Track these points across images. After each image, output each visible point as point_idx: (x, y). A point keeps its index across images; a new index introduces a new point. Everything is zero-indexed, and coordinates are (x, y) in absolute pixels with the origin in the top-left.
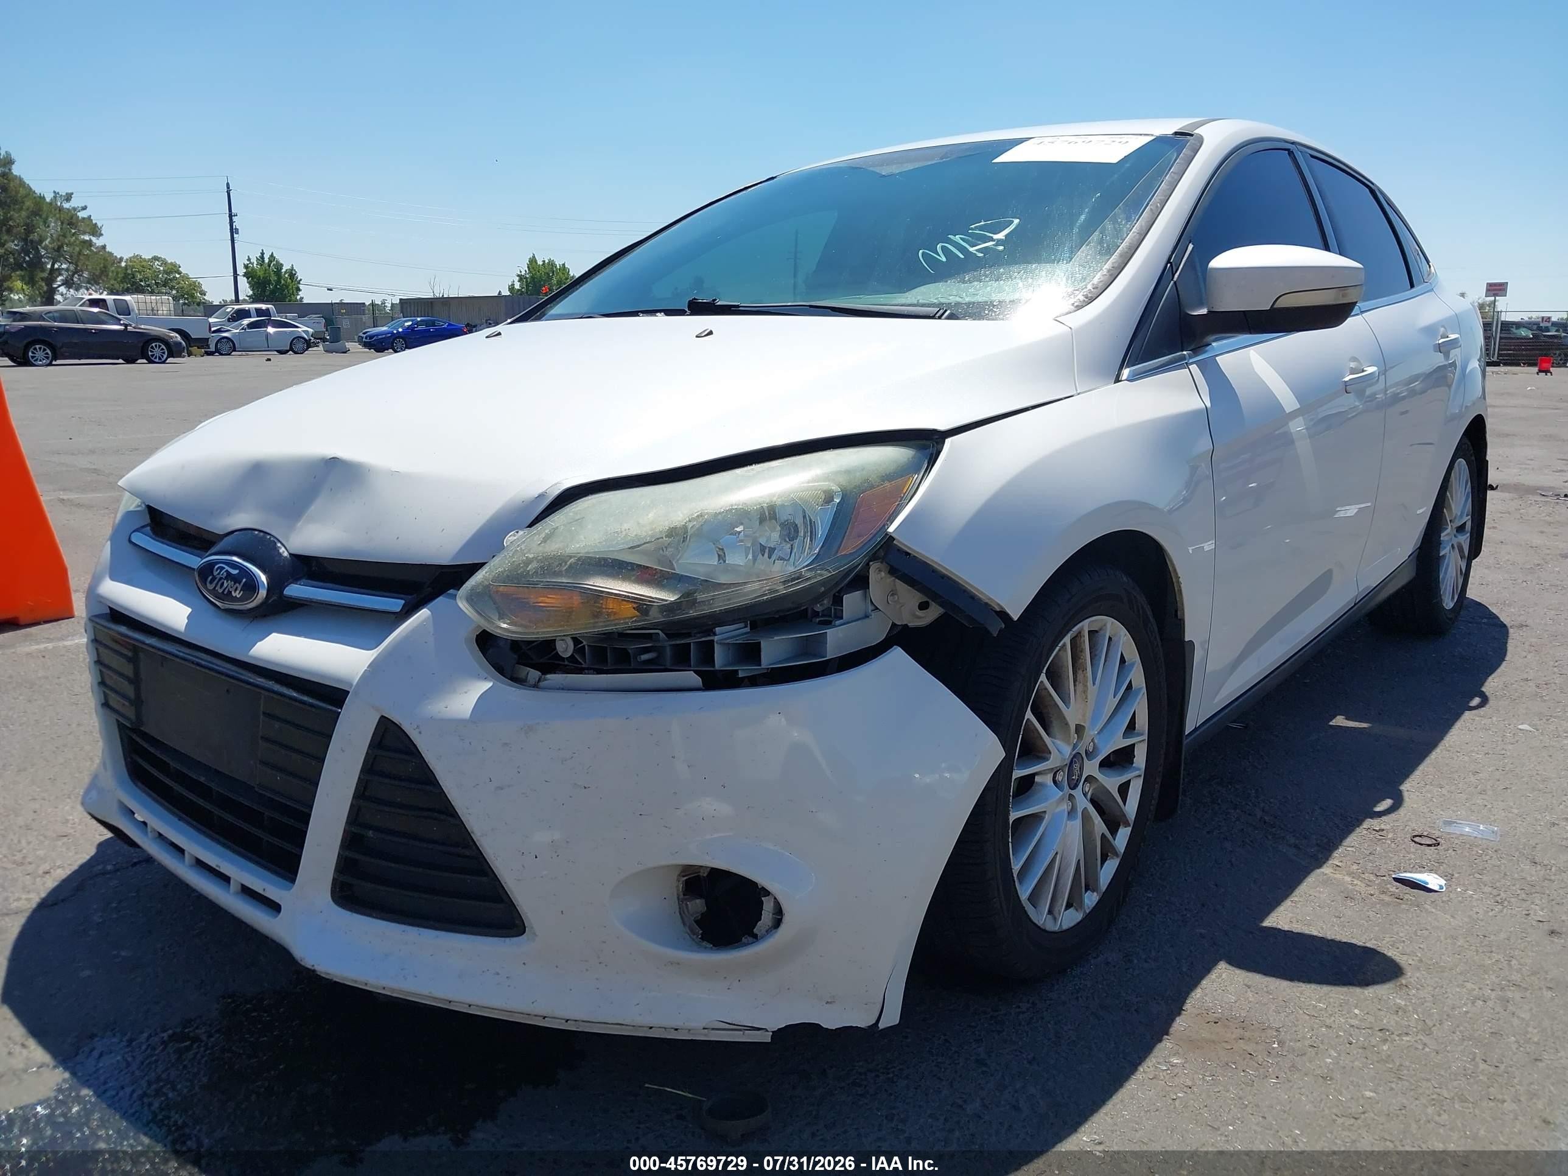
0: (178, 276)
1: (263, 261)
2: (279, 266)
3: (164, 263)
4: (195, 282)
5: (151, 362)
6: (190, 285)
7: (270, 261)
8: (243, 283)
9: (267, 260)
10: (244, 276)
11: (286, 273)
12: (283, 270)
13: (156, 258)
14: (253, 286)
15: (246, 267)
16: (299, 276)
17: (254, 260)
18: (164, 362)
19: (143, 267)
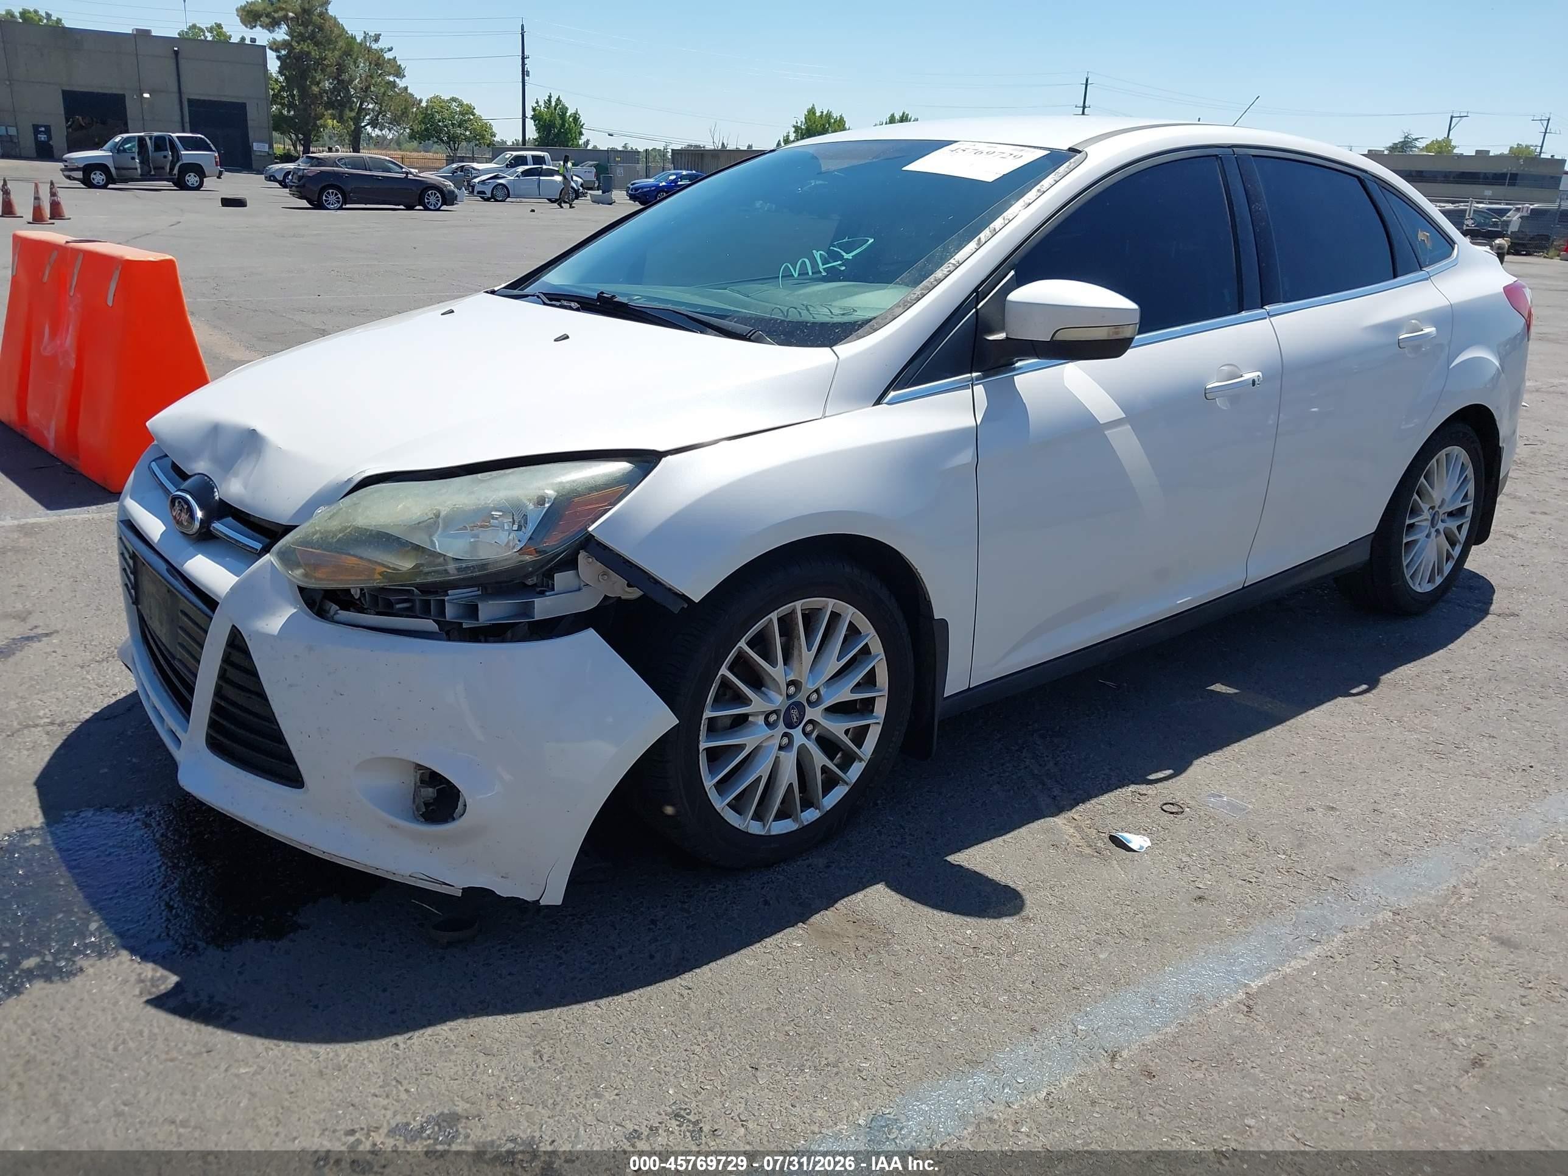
0: (472, 117)
1: (550, 104)
2: (564, 110)
3: (461, 104)
4: (486, 124)
5: (426, 209)
6: (482, 126)
7: (557, 105)
8: (530, 125)
9: (553, 104)
10: (532, 118)
11: (570, 116)
12: (568, 114)
13: (454, 100)
14: (538, 129)
15: (534, 110)
16: (583, 120)
17: (542, 103)
18: (438, 210)
19: (442, 107)
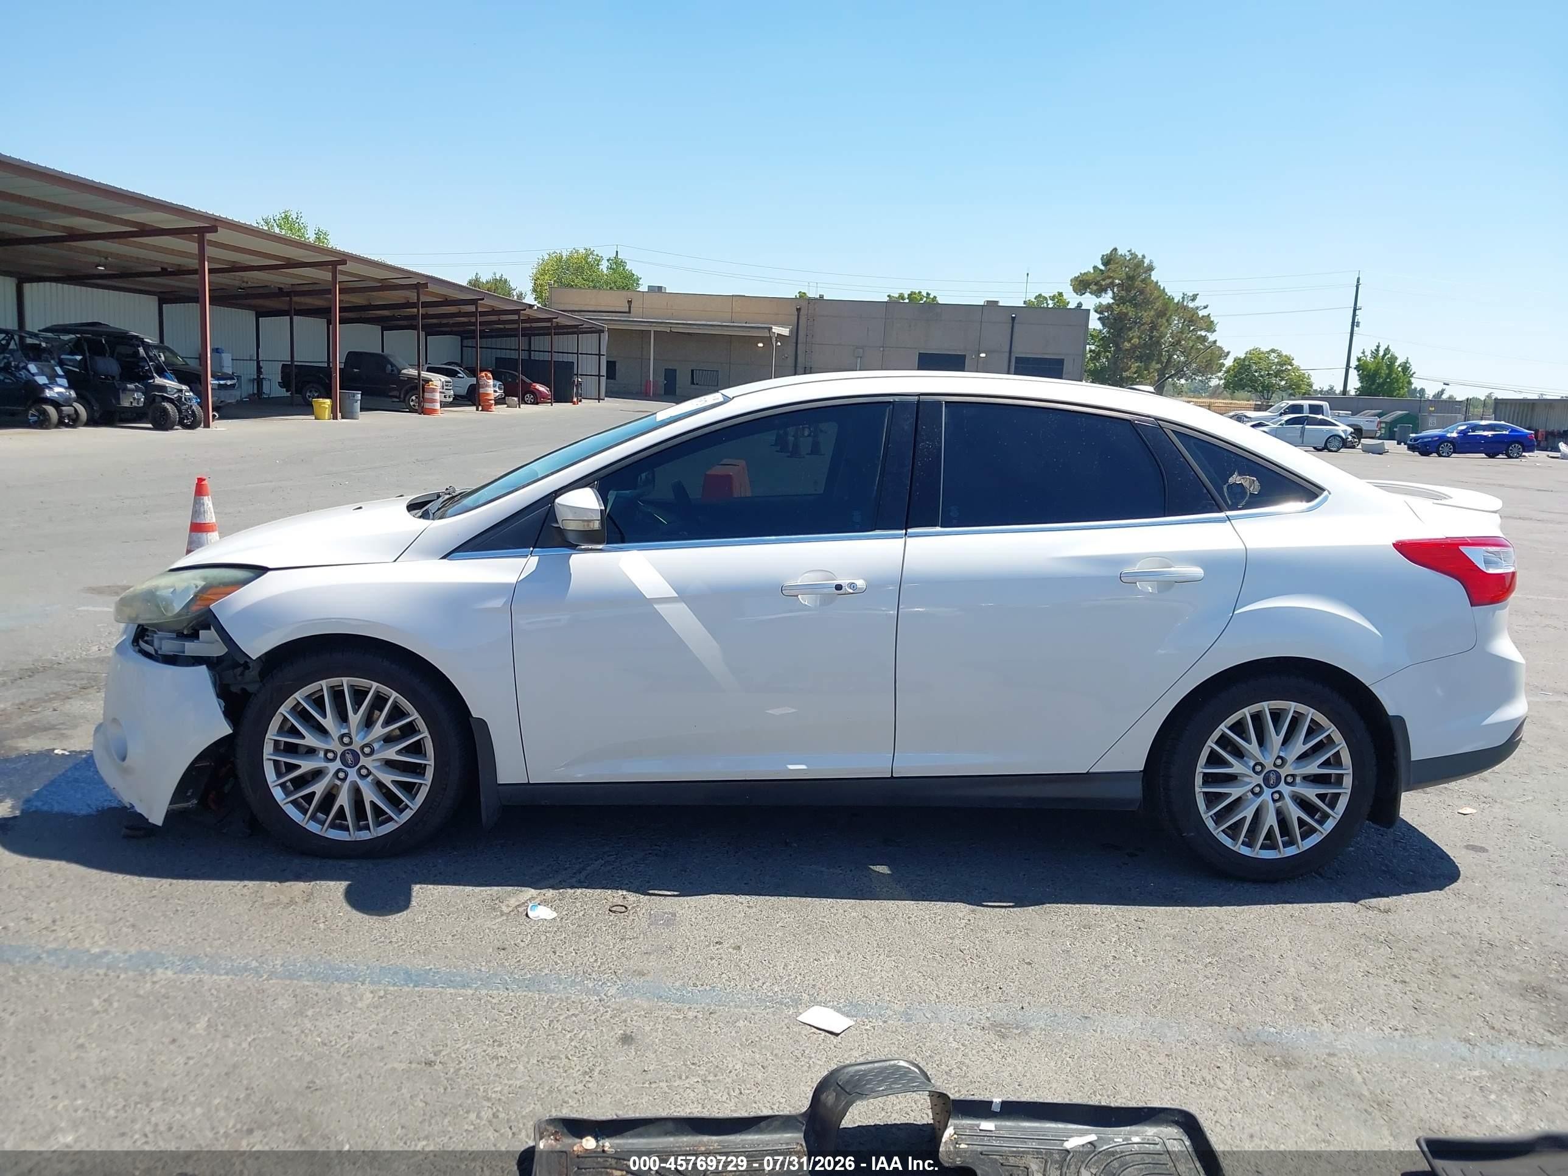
0: (1290, 367)
1: (1377, 355)
2: (1394, 359)
3: (1280, 355)
4: (1304, 374)
6: (1299, 376)
7: (1385, 355)
8: (1354, 375)
9: (1381, 353)
10: (1355, 368)
11: (1399, 366)
12: (1397, 364)
13: (1273, 351)
14: (1362, 378)
15: (1359, 360)
16: (1414, 368)
17: (1368, 353)
19: (1260, 359)
